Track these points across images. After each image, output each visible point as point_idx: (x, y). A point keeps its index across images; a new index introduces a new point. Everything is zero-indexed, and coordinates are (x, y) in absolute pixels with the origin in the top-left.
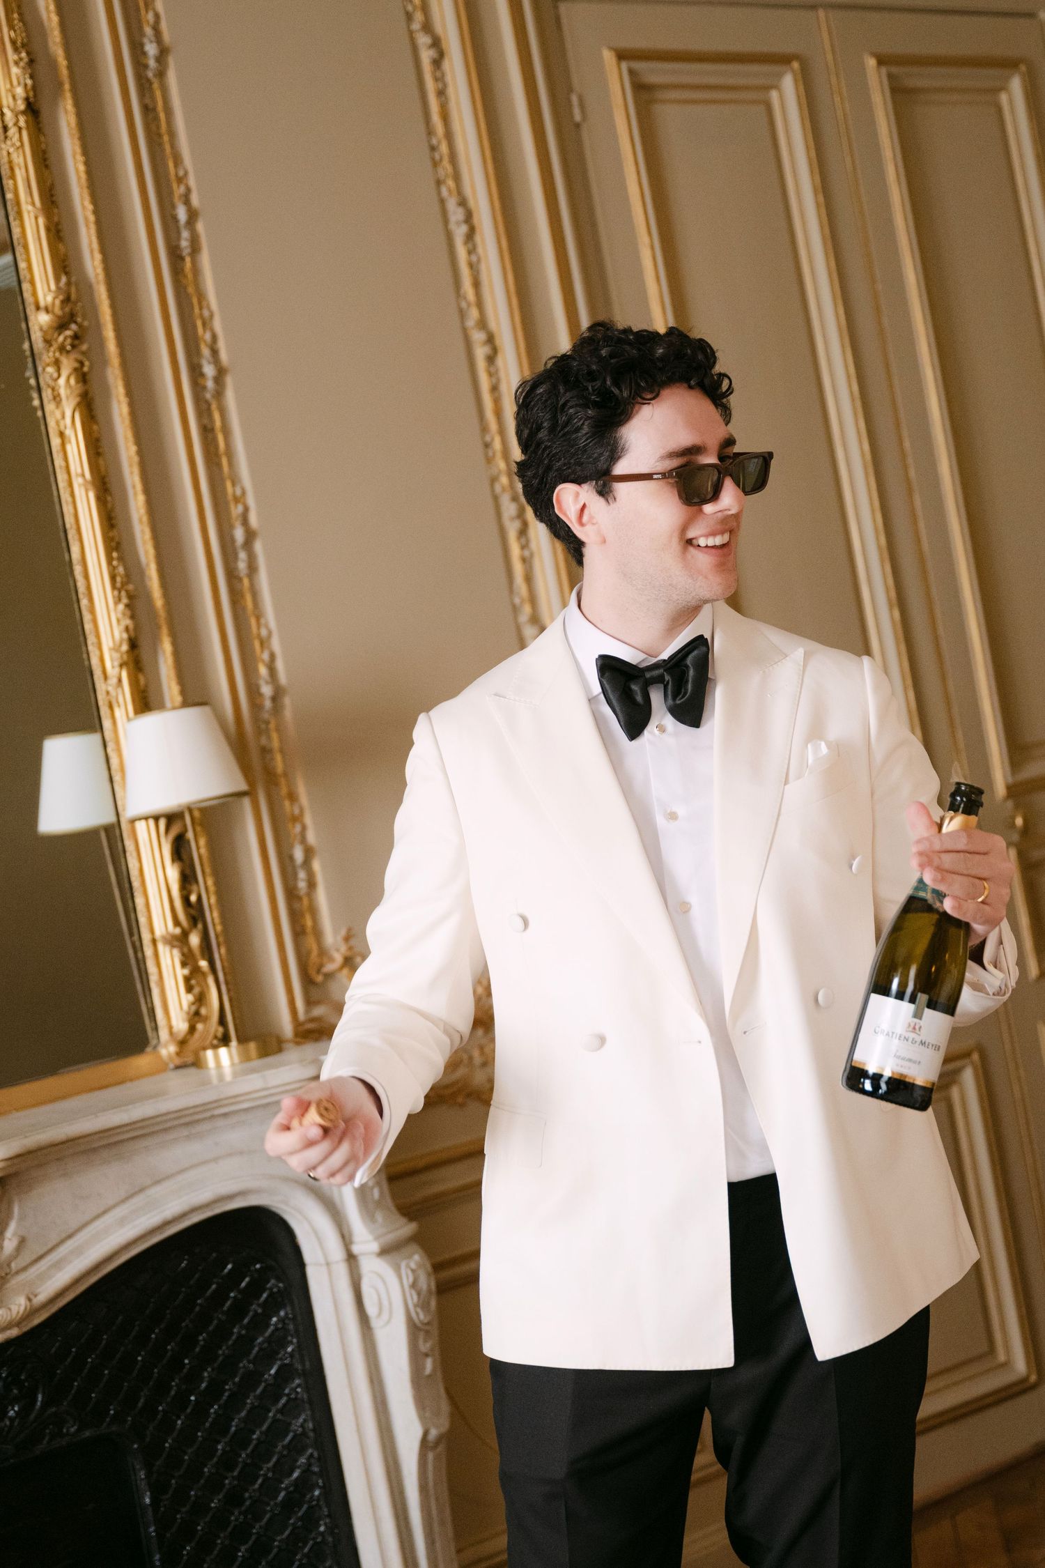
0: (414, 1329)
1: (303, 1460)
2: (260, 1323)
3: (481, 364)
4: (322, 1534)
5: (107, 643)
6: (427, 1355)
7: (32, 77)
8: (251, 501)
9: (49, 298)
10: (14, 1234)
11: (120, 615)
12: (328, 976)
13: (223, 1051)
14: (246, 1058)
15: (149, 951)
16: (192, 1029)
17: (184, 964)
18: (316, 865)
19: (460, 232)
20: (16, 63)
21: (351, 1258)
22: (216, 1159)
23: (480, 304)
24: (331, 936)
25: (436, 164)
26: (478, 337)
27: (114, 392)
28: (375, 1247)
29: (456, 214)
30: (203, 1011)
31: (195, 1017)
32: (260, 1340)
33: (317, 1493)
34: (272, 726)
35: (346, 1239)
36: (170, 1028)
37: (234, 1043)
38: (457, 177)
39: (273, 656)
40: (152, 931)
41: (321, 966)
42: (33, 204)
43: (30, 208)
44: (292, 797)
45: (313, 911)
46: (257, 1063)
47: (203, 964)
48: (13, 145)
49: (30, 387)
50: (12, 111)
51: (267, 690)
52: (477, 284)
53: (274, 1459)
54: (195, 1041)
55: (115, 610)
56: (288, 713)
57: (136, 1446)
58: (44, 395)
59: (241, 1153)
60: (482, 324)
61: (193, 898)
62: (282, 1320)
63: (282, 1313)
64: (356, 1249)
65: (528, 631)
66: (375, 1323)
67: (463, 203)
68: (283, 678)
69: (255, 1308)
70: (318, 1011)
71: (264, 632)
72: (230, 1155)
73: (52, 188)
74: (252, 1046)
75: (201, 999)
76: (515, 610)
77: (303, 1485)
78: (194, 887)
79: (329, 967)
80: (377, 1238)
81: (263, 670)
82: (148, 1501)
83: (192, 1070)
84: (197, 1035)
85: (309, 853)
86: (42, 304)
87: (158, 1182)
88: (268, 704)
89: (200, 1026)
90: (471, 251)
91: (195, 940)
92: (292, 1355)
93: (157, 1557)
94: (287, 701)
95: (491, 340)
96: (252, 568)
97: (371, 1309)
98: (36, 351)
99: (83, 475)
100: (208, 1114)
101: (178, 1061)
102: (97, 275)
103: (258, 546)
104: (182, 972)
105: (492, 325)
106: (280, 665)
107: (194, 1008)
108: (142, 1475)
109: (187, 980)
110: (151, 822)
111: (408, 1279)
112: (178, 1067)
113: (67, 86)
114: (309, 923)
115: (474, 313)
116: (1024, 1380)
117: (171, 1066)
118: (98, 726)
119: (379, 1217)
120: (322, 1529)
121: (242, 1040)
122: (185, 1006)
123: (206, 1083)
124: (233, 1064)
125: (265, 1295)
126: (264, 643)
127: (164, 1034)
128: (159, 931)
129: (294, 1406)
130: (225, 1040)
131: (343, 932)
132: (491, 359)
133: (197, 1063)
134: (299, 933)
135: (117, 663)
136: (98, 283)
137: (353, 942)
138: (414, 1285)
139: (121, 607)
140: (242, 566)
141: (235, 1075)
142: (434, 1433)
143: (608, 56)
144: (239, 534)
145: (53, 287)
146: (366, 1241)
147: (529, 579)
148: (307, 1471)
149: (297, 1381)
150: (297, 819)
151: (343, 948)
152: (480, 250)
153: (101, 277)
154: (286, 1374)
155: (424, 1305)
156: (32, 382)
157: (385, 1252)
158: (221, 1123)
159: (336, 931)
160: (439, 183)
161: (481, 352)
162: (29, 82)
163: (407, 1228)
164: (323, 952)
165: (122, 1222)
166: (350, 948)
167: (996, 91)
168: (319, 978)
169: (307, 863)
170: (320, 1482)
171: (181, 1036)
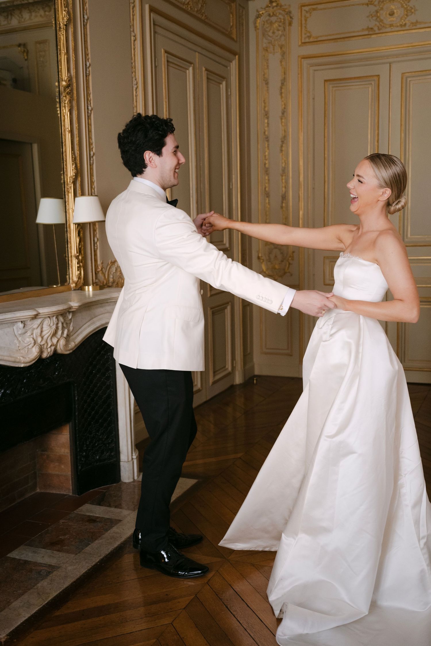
4: (110, 410)
5: (69, 175)
7: (68, 16)
8: (94, 145)
9: (66, 79)
10: (72, 326)
11: (73, 169)
13: (90, 287)
14: (95, 290)
15: (70, 259)
17: (78, 264)
18: (98, 243)
19: (135, 87)
20: (64, 11)
22: (105, 313)
23: (137, 107)
25: (132, 67)
27: (74, 108)
29: (134, 82)
30: (80, 276)
31: (79, 278)
36: (73, 280)
38: (135, 73)
40: (71, 253)
42: (64, 51)
43: (63, 52)
45: (97, 255)
47: (81, 264)
48: (62, 33)
50: (63, 24)
52: (136, 101)
54: (78, 284)
55: (72, 167)
57: (76, 385)
58: (61, 104)
61: (80, 247)
67: (136, 80)
71: (94, 180)
72: (107, 313)
73: (67, 47)
74: (97, 287)
75: (80, 273)
78: (81, 244)
82: (76, 399)
83: (80, 291)
84: (80, 282)
85: (97, 240)
86: (63, 79)
87: (95, 317)
90: (136, 92)
91: (80, 257)
93: (77, 413)
98: (61, 92)
99: (68, 129)
100: (106, 302)
101: (75, 289)
102: (74, 75)
103: (95, 158)
104: (77, 265)
108: (76, 392)
109: (78, 267)
110: (74, 225)
112: (74, 290)
113: (72, 21)
114: (96, 258)
115: (135, 109)
116: (199, 389)
118: (64, 198)
121: (94, 285)
122: (77, 275)
124: (92, 291)
125: (105, 349)
126: (94, 183)
127: (71, 281)
128: (73, 254)
131: (101, 262)
133: (82, 290)
134: (95, 260)
135: (71, 182)
136: (74, 77)
137: (103, 264)
139: (74, 166)
140: (92, 162)
143: (163, 51)
144: (92, 154)
145: (67, 76)
148: (108, 395)
150: (96, 231)
151: (101, 266)
153: (74, 76)
156: (58, 100)
158: (106, 304)
159: (100, 261)
160: (133, 73)
164: (97, 266)
165: (89, 326)
166: (102, 266)
167: (221, 83)
168: (97, 273)
169: (96, 242)
171: (76, 282)
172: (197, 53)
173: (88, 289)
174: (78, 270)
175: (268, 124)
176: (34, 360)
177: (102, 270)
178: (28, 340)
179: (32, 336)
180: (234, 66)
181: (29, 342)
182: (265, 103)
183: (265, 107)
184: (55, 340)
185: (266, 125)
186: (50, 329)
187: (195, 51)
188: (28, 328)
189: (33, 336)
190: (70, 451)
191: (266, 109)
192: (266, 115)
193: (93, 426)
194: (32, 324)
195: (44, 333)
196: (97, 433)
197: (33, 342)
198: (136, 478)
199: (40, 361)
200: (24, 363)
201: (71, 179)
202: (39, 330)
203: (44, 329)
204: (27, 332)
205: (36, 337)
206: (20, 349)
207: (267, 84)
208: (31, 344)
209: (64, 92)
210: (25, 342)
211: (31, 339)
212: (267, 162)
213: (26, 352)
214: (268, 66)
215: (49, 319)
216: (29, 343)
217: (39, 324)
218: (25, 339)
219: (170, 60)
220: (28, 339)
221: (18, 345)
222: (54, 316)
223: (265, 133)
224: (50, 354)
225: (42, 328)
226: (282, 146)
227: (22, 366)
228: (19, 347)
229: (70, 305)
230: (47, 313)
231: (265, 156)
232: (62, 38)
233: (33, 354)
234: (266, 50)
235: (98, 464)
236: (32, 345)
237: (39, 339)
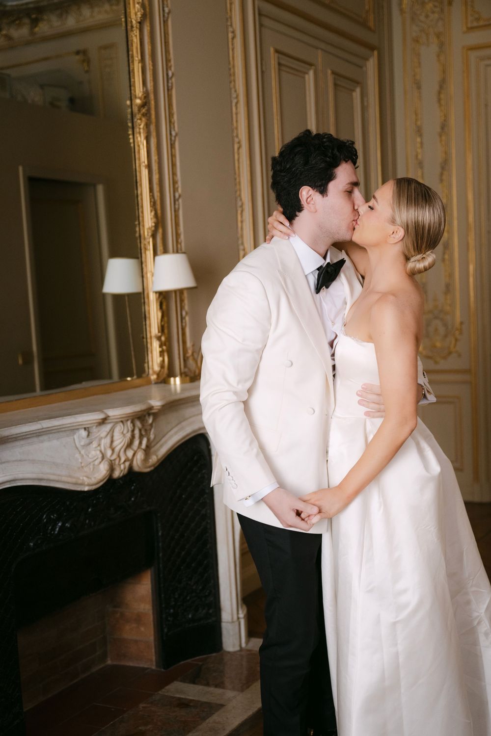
2: (196, 474)
3: (235, 150)
5: (146, 226)
7: (143, 10)
8: (180, 184)
9: (140, 95)
10: (153, 433)
11: (152, 217)
12: (188, 358)
14: (184, 382)
15: (149, 341)
16: (161, 371)
17: (160, 347)
18: (187, 319)
19: (234, 102)
20: (137, 3)
23: (237, 128)
24: (189, 344)
25: (230, 75)
26: (236, 140)
29: (234, 95)
30: (164, 364)
31: (161, 366)
32: (195, 480)
36: (153, 369)
38: (234, 81)
40: (150, 332)
42: (138, 57)
43: (137, 59)
45: (185, 334)
47: (164, 348)
48: (135, 34)
49: (128, 127)
50: (136, 21)
52: (237, 121)
57: (159, 515)
58: (135, 130)
60: (237, 136)
61: (163, 323)
67: (236, 91)
69: (196, 468)
71: (180, 232)
73: (142, 52)
74: (185, 378)
75: (163, 360)
77: (203, 532)
78: (163, 320)
79: (188, 355)
82: (160, 534)
83: (163, 385)
85: (186, 314)
86: (137, 96)
87: (184, 421)
89: (163, 370)
90: (237, 109)
91: (163, 339)
95: (239, 142)
96: (179, 208)
98: (134, 114)
99: (144, 162)
101: (156, 381)
103: (181, 201)
104: (158, 349)
105: (240, 136)
107: (161, 363)
108: (160, 525)
109: (160, 352)
110: (154, 294)
113: (148, 17)
114: (184, 338)
115: (235, 131)
117: (154, 382)
118: (140, 256)
120: (207, 548)
122: (159, 362)
124: (180, 383)
126: (180, 236)
127: (151, 371)
128: (153, 334)
131: (192, 344)
132: (239, 148)
134: (183, 341)
135: (150, 234)
136: (151, 92)
139: (153, 214)
140: (177, 206)
141: (181, 388)
143: (272, 50)
144: (177, 195)
145: (142, 90)
147: (241, 229)
150: (183, 301)
151: (191, 349)
152: (239, 109)
153: (152, 90)
156: (130, 125)
160: (231, 82)
161: (236, 146)
162: (142, 11)
164: (186, 349)
166: (194, 349)
167: (353, 91)
171: (158, 372)
172: (320, 51)
173: (175, 381)
174: (160, 356)
175: (422, 143)
176: (101, 481)
177: (193, 354)
178: (95, 453)
179: (99, 448)
180: (371, 65)
181: (95, 456)
182: (416, 114)
183: (416, 120)
184: (130, 453)
185: (419, 145)
186: (123, 438)
187: (317, 48)
188: (93, 437)
189: (100, 447)
190: (153, 607)
191: (419, 123)
192: (419, 131)
194: (99, 431)
195: (115, 444)
197: (100, 456)
198: (243, 645)
199: (110, 483)
200: (89, 485)
201: (150, 231)
202: (108, 440)
203: (115, 438)
204: (92, 442)
205: (105, 449)
206: (82, 467)
207: (419, 88)
208: (97, 459)
209: (138, 113)
210: (90, 456)
211: (98, 452)
213: (92, 470)
214: (420, 63)
215: (121, 424)
216: (95, 458)
217: (108, 431)
218: (89, 453)
219: (282, 62)
220: (93, 453)
221: (80, 460)
222: (128, 420)
223: (417, 156)
224: (123, 472)
225: (112, 437)
226: (442, 174)
227: (86, 489)
228: (81, 463)
229: (149, 404)
230: (119, 417)
232: (135, 40)
233: (100, 473)
234: (416, 41)
235: (190, 625)
236: (100, 460)
237: (109, 452)
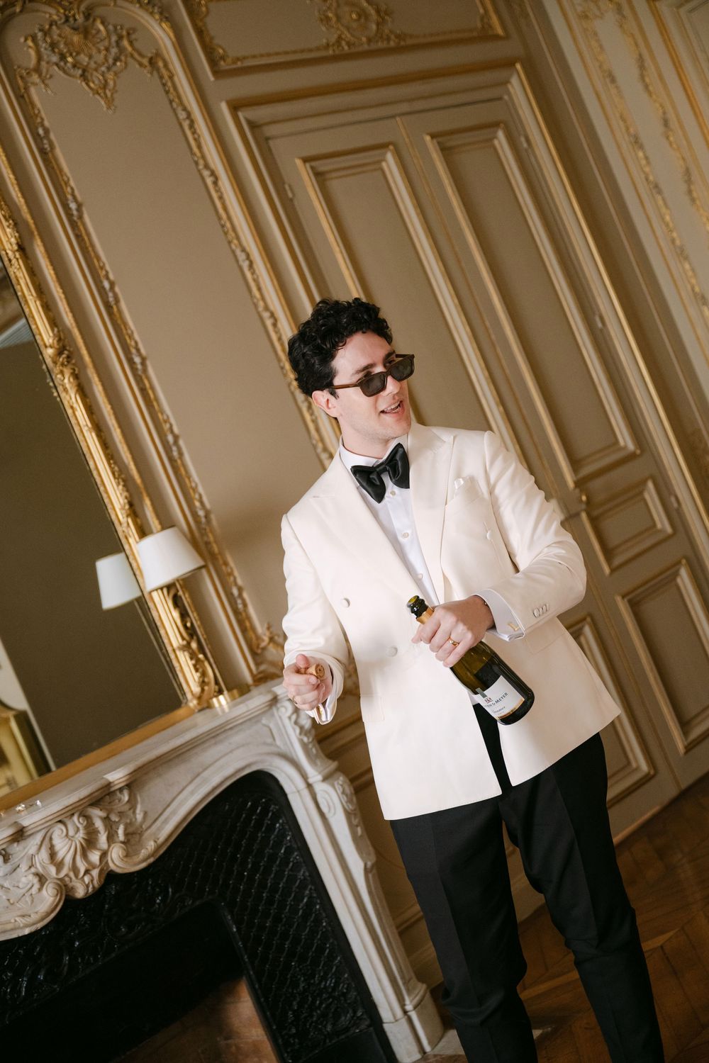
0: (348, 814)
1: (307, 892)
2: (271, 828)
3: (270, 328)
4: (325, 927)
5: (117, 507)
6: (357, 826)
7: (17, 232)
8: (172, 420)
9: (51, 341)
10: (141, 811)
11: (121, 491)
12: (264, 649)
13: (221, 697)
14: (233, 698)
15: (172, 656)
16: (203, 690)
17: (191, 659)
18: (245, 595)
19: (245, 265)
20: (8, 227)
21: (309, 786)
22: (231, 752)
23: (263, 299)
24: (260, 629)
25: (226, 233)
26: (266, 315)
27: (93, 381)
28: (320, 777)
29: (241, 256)
30: (206, 680)
31: (203, 684)
32: (273, 837)
33: (318, 907)
34: (208, 530)
35: (304, 777)
36: (192, 692)
37: (226, 692)
38: (238, 238)
39: (200, 496)
40: (172, 645)
41: (258, 645)
42: (32, 295)
43: (31, 297)
44: (226, 564)
45: (249, 618)
46: (239, 700)
47: (201, 656)
48: (16, 268)
49: (51, 387)
50: (12, 251)
51: (201, 513)
52: (259, 289)
53: (293, 895)
54: (205, 696)
55: (118, 489)
56: (214, 522)
57: (223, 904)
58: (58, 389)
59: (243, 746)
60: (267, 308)
61: (189, 625)
62: (281, 825)
63: (281, 821)
64: (311, 781)
65: (324, 456)
66: (328, 815)
67: (244, 250)
68: (208, 505)
69: (267, 822)
70: (263, 667)
71: (193, 485)
72: (238, 748)
73: (39, 285)
74: (235, 692)
75: (204, 674)
76: (315, 447)
77: (310, 905)
78: (188, 619)
79: (263, 645)
80: (320, 773)
81: (197, 504)
82: (235, 930)
84: (206, 693)
85: (240, 589)
86: (48, 344)
87: (205, 770)
88: (203, 520)
89: (206, 688)
90: (253, 273)
91: (194, 645)
92: (290, 841)
93: (246, 957)
94: (213, 517)
95: (272, 315)
96: (181, 454)
97: (325, 809)
98: (50, 368)
99: (87, 425)
100: (223, 730)
101: (199, 707)
102: (71, 324)
103: (181, 442)
104: (191, 663)
105: (272, 308)
106: (205, 499)
107: (201, 679)
108: (229, 917)
109: (195, 666)
110: (160, 591)
111: (340, 790)
112: (200, 711)
113: (36, 233)
114: (248, 624)
115: (261, 304)
116: (648, 774)
117: (196, 711)
118: (122, 549)
119: (318, 762)
120: (324, 924)
121: (229, 690)
122: (197, 679)
123: (216, 715)
124: (227, 703)
125: (270, 814)
126: (195, 490)
127: (189, 696)
128: (175, 645)
129: (297, 866)
130: (220, 692)
131: (266, 626)
132: (275, 325)
133: (210, 706)
134: (244, 631)
135: (125, 516)
136: (73, 328)
137: (271, 629)
138: (343, 793)
139: (121, 487)
140: (175, 454)
141: (230, 708)
142: (369, 864)
143: (299, 162)
144: (170, 438)
145: (51, 334)
146: (315, 776)
147: (318, 430)
148: (310, 897)
149: (296, 853)
150: (231, 574)
151: (268, 633)
152: (257, 271)
153: (74, 325)
154: (289, 851)
155: (350, 801)
156: (51, 384)
157: (325, 779)
158: (230, 733)
159: (262, 626)
160: (230, 242)
161: (269, 323)
162: (17, 234)
163: (333, 765)
164: (258, 638)
165: (192, 793)
166: (271, 633)
167: (491, 140)
168: (259, 651)
169: (240, 595)
170: (318, 901)
171: (198, 695)
172: (398, 119)
173: (219, 702)
174: (197, 670)
175: (647, 158)
176: (48, 914)
177: (271, 639)
178: (26, 879)
179: (33, 870)
180: (518, 89)
181: (28, 884)
182: (624, 120)
183: (627, 129)
184: (95, 857)
185: (644, 162)
186: (70, 842)
187: (393, 117)
188: (16, 860)
189: (36, 868)
190: (264, 1030)
191: (632, 130)
192: (637, 142)
193: (298, 969)
194: (24, 848)
195: (60, 856)
196: (312, 981)
197: (36, 880)
198: (428, 1048)
199: (70, 907)
200: (26, 926)
201: (123, 512)
202: (44, 855)
203: (57, 848)
204: (19, 866)
205: (44, 867)
206: (12, 904)
207: (613, 80)
208: (33, 886)
209: (56, 367)
210: (21, 885)
211: (31, 877)
212: (675, 235)
213: (29, 903)
214: (601, 47)
215: (61, 826)
216: (29, 886)
217: (39, 843)
218: (18, 882)
219: (322, 169)
220: (24, 880)
221: (4, 897)
222: (73, 814)
223: (647, 179)
224: (91, 886)
225: (52, 847)
226: (690, 192)
227: (27, 931)
228: (8, 900)
229: (107, 780)
230: (43, 821)
231: (667, 225)
232: (19, 274)
233: (46, 902)
234: (584, 16)
235: (334, 1041)
236: (37, 886)
237: (53, 870)
